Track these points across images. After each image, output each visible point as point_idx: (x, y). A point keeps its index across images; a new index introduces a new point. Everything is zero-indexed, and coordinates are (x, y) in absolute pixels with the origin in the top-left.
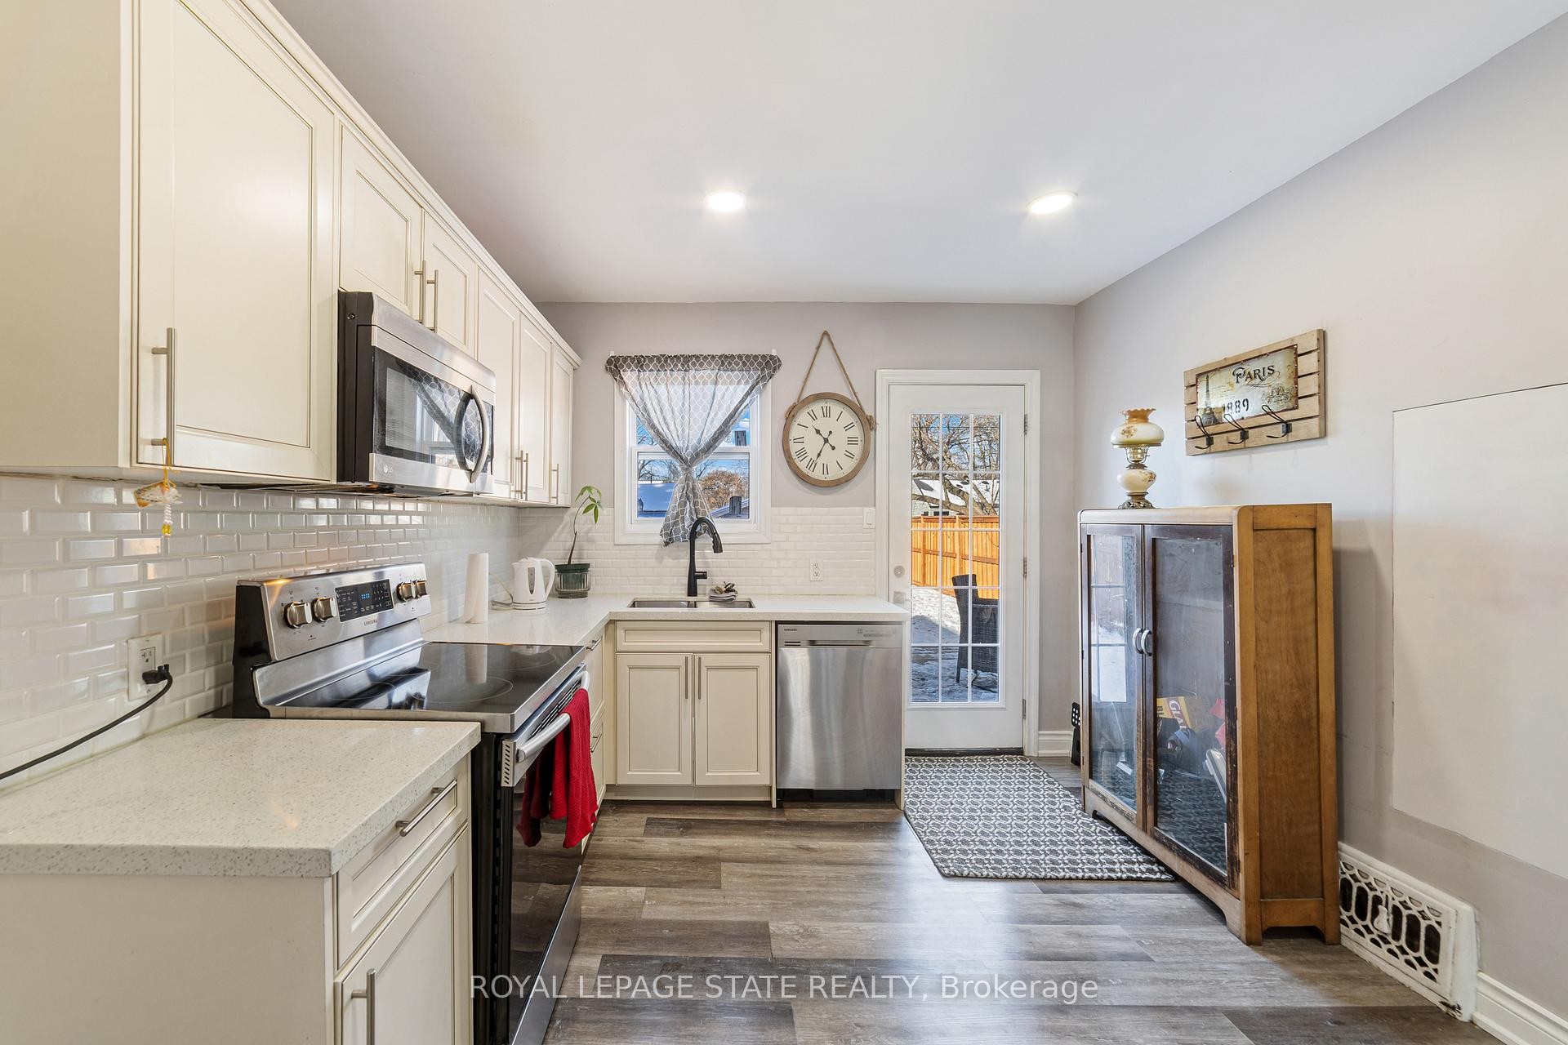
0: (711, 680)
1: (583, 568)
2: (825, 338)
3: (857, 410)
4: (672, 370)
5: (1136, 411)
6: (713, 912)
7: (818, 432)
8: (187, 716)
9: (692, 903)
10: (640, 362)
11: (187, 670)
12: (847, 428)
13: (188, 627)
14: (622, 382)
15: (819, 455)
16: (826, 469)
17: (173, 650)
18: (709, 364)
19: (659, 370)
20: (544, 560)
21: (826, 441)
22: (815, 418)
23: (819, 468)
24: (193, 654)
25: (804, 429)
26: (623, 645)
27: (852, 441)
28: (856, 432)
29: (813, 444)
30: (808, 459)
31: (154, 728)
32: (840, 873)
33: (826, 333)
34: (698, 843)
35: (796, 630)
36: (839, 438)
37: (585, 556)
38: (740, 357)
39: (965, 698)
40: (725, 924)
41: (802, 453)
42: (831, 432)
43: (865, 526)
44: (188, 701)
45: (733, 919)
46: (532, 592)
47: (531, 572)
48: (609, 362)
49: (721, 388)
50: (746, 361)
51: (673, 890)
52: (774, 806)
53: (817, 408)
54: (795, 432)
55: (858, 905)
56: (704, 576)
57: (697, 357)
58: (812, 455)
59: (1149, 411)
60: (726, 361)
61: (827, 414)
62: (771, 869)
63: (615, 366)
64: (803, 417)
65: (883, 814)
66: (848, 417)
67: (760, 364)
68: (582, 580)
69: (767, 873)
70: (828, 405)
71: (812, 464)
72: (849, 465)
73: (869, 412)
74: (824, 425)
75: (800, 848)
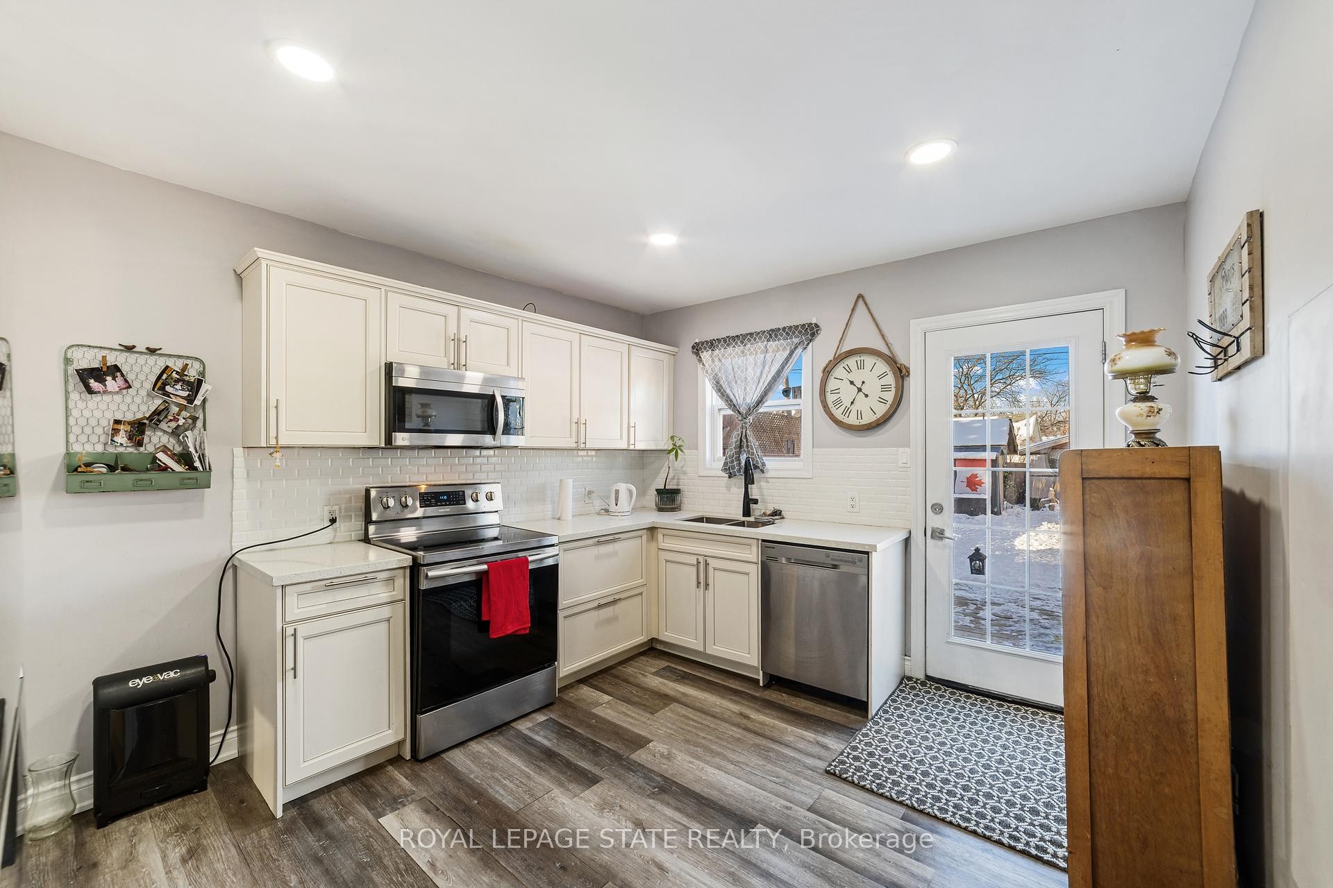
0: (716, 579)
1: (676, 492)
2: (861, 302)
3: (891, 361)
4: (734, 347)
5: (1134, 334)
6: (631, 724)
7: (852, 383)
8: (353, 539)
9: (626, 714)
10: (712, 344)
11: (353, 520)
12: (880, 377)
13: (353, 504)
14: (700, 360)
15: (852, 403)
16: (860, 414)
17: (345, 512)
18: (760, 338)
19: (726, 348)
20: (629, 485)
21: (860, 390)
22: (849, 371)
23: (853, 414)
24: (355, 515)
25: (840, 382)
26: (663, 545)
27: (885, 388)
28: (890, 379)
29: (848, 393)
30: (843, 407)
31: (336, 541)
32: (747, 738)
33: (860, 296)
34: (677, 688)
35: (774, 548)
36: (873, 387)
37: (681, 483)
38: (784, 329)
39: (1023, 647)
40: (628, 731)
41: (838, 402)
42: (863, 382)
43: (900, 465)
44: (353, 533)
45: (635, 731)
46: (616, 505)
47: (617, 492)
48: (693, 347)
49: (769, 356)
50: (789, 331)
51: (626, 704)
52: (761, 684)
53: (851, 362)
54: (832, 384)
55: (725, 758)
56: (756, 501)
57: (751, 334)
58: (847, 403)
59: (1152, 332)
60: (773, 334)
61: (861, 366)
62: (700, 717)
63: (697, 349)
64: (839, 371)
65: (848, 718)
66: (882, 367)
67: (800, 332)
68: (673, 501)
69: (695, 718)
70: (862, 358)
71: (847, 411)
72: (881, 410)
73: (902, 359)
74: (857, 377)
75: (741, 714)
